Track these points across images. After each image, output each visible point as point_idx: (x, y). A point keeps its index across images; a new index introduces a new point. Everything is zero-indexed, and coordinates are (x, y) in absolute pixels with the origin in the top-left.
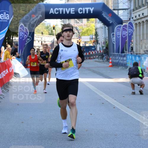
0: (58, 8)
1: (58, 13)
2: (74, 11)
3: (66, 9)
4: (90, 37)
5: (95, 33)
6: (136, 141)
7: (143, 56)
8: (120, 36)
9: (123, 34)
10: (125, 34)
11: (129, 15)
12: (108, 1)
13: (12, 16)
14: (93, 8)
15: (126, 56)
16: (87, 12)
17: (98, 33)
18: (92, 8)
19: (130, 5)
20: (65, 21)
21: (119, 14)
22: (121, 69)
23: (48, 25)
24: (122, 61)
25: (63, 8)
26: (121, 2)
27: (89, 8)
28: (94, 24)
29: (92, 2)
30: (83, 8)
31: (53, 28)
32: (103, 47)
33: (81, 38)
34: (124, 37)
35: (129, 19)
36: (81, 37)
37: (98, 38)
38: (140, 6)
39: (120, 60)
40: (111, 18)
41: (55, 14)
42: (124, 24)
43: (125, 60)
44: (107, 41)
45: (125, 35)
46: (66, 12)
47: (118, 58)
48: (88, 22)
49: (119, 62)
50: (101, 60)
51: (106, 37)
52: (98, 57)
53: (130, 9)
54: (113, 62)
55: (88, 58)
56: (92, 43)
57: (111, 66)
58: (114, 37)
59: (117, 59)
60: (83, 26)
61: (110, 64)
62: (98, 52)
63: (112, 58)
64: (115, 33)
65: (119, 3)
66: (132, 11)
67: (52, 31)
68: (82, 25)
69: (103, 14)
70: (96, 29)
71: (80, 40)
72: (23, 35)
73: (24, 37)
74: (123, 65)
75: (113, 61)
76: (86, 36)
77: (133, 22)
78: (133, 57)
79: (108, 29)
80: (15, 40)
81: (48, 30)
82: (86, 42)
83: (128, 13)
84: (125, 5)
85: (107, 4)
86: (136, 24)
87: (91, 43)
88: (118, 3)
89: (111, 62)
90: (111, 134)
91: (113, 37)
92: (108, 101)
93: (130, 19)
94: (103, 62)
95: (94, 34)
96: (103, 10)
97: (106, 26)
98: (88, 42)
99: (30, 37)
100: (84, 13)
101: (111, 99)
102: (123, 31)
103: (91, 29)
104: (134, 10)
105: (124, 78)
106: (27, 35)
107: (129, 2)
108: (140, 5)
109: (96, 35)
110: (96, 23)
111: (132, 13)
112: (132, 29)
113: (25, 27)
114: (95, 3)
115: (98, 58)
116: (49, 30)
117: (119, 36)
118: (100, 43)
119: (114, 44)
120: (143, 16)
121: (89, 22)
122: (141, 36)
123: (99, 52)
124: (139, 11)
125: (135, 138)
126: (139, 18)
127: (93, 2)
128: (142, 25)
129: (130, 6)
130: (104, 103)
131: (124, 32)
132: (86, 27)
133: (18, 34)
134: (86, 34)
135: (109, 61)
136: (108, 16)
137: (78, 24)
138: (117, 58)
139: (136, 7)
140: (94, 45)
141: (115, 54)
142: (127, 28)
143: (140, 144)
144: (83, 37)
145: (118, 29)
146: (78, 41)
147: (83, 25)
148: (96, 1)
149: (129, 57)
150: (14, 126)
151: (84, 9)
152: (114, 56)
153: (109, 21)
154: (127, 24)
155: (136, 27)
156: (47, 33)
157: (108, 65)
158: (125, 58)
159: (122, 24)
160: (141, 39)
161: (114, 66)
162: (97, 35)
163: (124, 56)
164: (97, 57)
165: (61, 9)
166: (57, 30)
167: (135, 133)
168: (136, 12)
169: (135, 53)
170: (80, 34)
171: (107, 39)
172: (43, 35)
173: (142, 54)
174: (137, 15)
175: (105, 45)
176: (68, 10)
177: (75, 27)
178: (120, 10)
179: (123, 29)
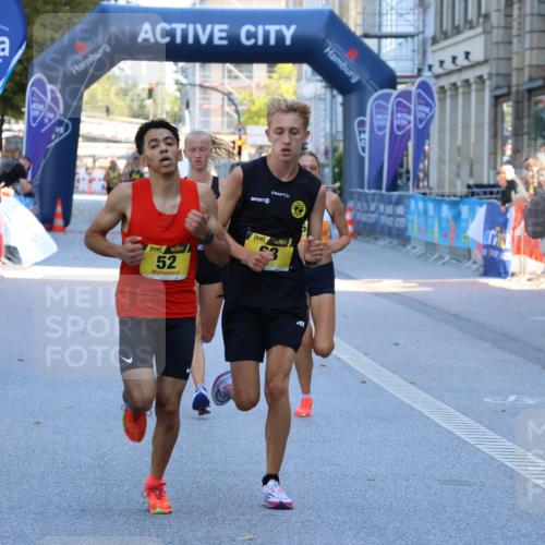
0: (169, 23)
1: (167, 39)
2: (224, 35)
3: (199, 27)
6: (444, 502)
7: (465, 204)
8: (388, 131)
9: (396, 123)
10: (404, 122)
11: (418, 58)
12: (343, 5)
13: (21, 46)
14: (293, 28)
15: (407, 200)
16: (272, 42)
18: (288, 28)
19: (424, 21)
20: (190, 71)
21: (384, 51)
22: (385, 246)
23: (130, 82)
24: (391, 219)
25: (188, 23)
26: (392, 9)
27: (277, 27)
28: (295, 82)
29: (287, 5)
30: (256, 27)
31: (146, 91)
33: (245, 134)
34: (400, 133)
35: (416, 71)
36: (245, 129)
38: (458, 27)
39: (381, 213)
40: (354, 64)
41: (157, 42)
42: (401, 87)
43: (400, 216)
44: (341, 146)
45: (404, 127)
46: (196, 37)
47: (377, 208)
48: (270, 78)
49: (378, 221)
51: (334, 132)
53: (421, 37)
54: (358, 222)
58: (364, 132)
59: (373, 212)
60: (255, 91)
63: (355, 205)
64: (367, 119)
65: (384, 12)
66: (430, 41)
67: (142, 107)
68: (249, 87)
69: (328, 50)
71: (240, 138)
72: (41, 112)
73: (47, 120)
74: (394, 232)
75: (358, 218)
77: (434, 85)
78: (431, 206)
79: (344, 105)
80: (8, 130)
81: (128, 98)
83: (414, 51)
84: (406, 20)
85: (341, 14)
86: (442, 89)
88: (380, 15)
89: (352, 222)
90: (353, 474)
91: (360, 132)
92: (343, 357)
93: (420, 70)
96: (327, 36)
97: (335, 92)
99: (66, 121)
100: (260, 42)
101: (353, 350)
102: (397, 111)
104: (435, 41)
105: (397, 278)
106: (55, 113)
107: (421, 10)
108: (457, 23)
110: (299, 79)
111: (430, 49)
112: (428, 105)
113: (49, 87)
114: (297, 8)
116: (132, 100)
117: (381, 128)
119: (362, 159)
120: (466, 63)
121: (275, 76)
122: (460, 131)
124: (455, 44)
125: (441, 492)
126: (452, 67)
127: (291, 7)
128: (464, 93)
129: (424, 26)
130: (326, 365)
131: (399, 115)
132: (263, 94)
133: (25, 110)
136: (346, 55)
137: (237, 81)
138: (373, 207)
139: (444, 28)
141: (366, 195)
142: (410, 102)
143: (458, 512)
145: (378, 106)
146: (234, 142)
147: (254, 86)
148: (301, 4)
149: (416, 205)
150: (7, 435)
151: (260, 28)
152: (360, 199)
153: (350, 73)
154: (413, 89)
155: (442, 100)
156: (126, 111)
158: (400, 210)
159: (395, 88)
160: (459, 142)
161: (360, 235)
163: (399, 202)
165: (179, 27)
166: (159, 101)
167: (438, 476)
168: (444, 48)
169: (435, 191)
170: (242, 119)
171: (340, 137)
172: (111, 116)
173: (461, 197)
174: (446, 56)
175: (330, 162)
176: (204, 31)
177: (224, 94)
178: (387, 36)
179: (399, 104)
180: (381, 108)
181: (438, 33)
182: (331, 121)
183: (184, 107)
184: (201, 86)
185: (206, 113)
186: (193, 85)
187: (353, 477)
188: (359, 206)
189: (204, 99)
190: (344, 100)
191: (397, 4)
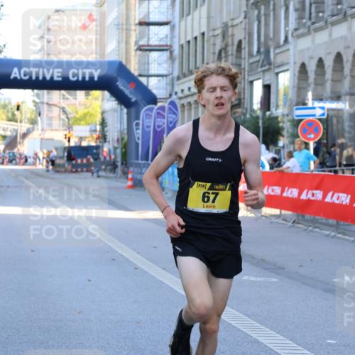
0: (29, 68)
1: (27, 77)
2: (60, 75)
3: (45, 71)
4: (91, 128)
5: (101, 120)
8: (152, 128)
9: (157, 124)
10: (161, 124)
11: (169, 88)
12: (128, 59)
14: (99, 71)
16: (87, 79)
17: (106, 121)
18: (96, 70)
19: (172, 68)
20: (41, 95)
21: (150, 84)
23: (7, 102)
25: (39, 68)
26: (155, 60)
27: (90, 70)
28: (100, 102)
29: (96, 58)
30: (78, 70)
31: (16, 107)
32: (115, 149)
33: (72, 130)
34: (159, 130)
35: (168, 96)
36: (72, 127)
37: (107, 132)
38: (191, 71)
40: (134, 91)
41: (21, 79)
42: (159, 104)
44: (126, 137)
45: (161, 126)
46: (44, 76)
48: (87, 99)
50: (112, 175)
51: (122, 129)
52: (106, 167)
53: (171, 76)
54: (136, 179)
55: (85, 169)
56: (95, 140)
57: (131, 187)
58: (139, 129)
60: (77, 105)
61: (130, 183)
62: (105, 158)
63: (134, 170)
64: (141, 122)
65: (150, 62)
66: (176, 79)
67: (14, 115)
68: (75, 104)
70: (103, 113)
71: (69, 133)
75: (135, 177)
76: (83, 125)
77: (178, 103)
79: (128, 114)
81: (5, 111)
82: (81, 139)
83: (167, 84)
84: (163, 67)
85: (127, 63)
86: (183, 105)
87: (93, 139)
88: (148, 64)
89: (131, 179)
91: (137, 129)
92: (124, 255)
93: (170, 95)
94: (116, 177)
95: (98, 123)
96: (118, 76)
97: (123, 107)
98: (86, 137)
100: (80, 79)
101: (130, 250)
102: (158, 118)
103: (92, 112)
104: (179, 78)
107: (171, 61)
108: (191, 68)
109: (103, 123)
110: (103, 100)
111: (176, 83)
112: (174, 113)
114: (102, 60)
115: (105, 170)
116: (8, 112)
117: (148, 127)
118: (111, 140)
119: (138, 144)
121: (90, 97)
123: (108, 158)
126: (188, 93)
127: (99, 59)
128: (195, 108)
129: (173, 71)
130: (115, 259)
131: (159, 120)
132: (83, 108)
134: (83, 122)
135: (127, 178)
136: (129, 86)
137: (68, 101)
139: (184, 72)
140: (98, 143)
141: (140, 164)
142: (164, 111)
144: (75, 128)
146: (66, 135)
147: (77, 103)
148: (104, 58)
151: (80, 71)
152: (136, 167)
153: (130, 96)
154: (166, 105)
155: (183, 111)
156: (4, 117)
157: (126, 185)
159: (156, 104)
161: (136, 186)
162: (106, 123)
164: (103, 167)
165: (34, 70)
166: (23, 112)
168: (183, 83)
170: (70, 122)
171: (126, 132)
174: (185, 87)
175: (120, 146)
176: (48, 72)
177: (60, 108)
178: (152, 76)
179: (158, 113)
180: (148, 116)
181: (181, 74)
182: (121, 123)
183: (38, 115)
184: (47, 104)
185: (50, 119)
186: (43, 103)
187: (128, 322)
188: (136, 170)
189: (49, 111)
190: (128, 111)
191: (158, 58)
